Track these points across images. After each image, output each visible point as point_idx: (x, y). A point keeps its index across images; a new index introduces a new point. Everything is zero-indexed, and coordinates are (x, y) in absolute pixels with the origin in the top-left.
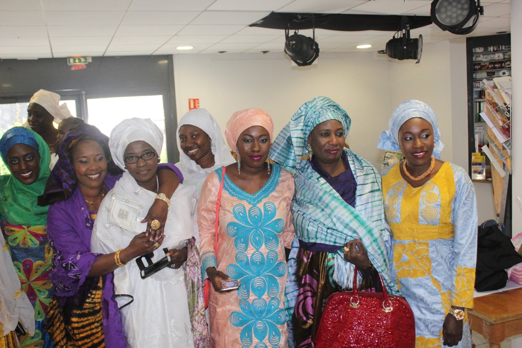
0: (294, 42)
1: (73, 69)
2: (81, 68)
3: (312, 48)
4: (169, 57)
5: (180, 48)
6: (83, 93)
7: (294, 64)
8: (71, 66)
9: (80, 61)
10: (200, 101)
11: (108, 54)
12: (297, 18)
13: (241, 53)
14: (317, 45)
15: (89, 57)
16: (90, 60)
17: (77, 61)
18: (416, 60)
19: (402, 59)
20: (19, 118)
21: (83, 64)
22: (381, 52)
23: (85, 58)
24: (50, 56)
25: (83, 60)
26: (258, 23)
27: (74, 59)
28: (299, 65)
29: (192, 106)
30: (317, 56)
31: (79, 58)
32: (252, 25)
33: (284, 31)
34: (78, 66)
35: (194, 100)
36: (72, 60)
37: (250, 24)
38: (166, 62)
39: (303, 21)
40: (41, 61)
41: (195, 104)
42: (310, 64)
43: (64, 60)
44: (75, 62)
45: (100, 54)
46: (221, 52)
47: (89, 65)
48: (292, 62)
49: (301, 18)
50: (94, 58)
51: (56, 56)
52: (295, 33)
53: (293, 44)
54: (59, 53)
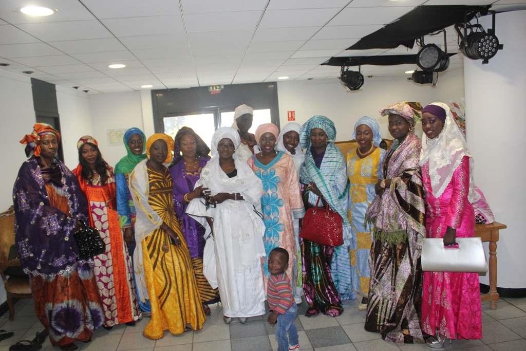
0: (345, 76)
1: (212, 93)
2: (217, 92)
3: (358, 79)
4: (275, 84)
5: (280, 78)
6: (219, 109)
7: (348, 89)
8: (211, 92)
9: (216, 88)
10: (296, 113)
11: (234, 83)
12: (349, 60)
13: (324, 79)
14: (362, 76)
15: (222, 85)
16: (223, 87)
17: (214, 88)
18: (432, 84)
19: (423, 83)
20: (177, 125)
21: (218, 90)
22: (409, 79)
23: (219, 86)
24: (198, 86)
25: (218, 87)
26: (326, 63)
27: (213, 86)
28: (351, 89)
29: (290, 116)
30: (363, 84)
31: (216, 86)
32: (322, 64)
33: (340, 67)
34: (215, 91)
35: (292, 112)
36: (211, 88)
37: (321, 63)
38: (273, 86)
39: (353, 61)
40: (192, 89)
41: (292, 115)
42: (358, 89)
43: (207, 88)
44: (213, 89)
45: (229, 83)
46: (309, 79)
47: (222, 91)
48: (347, 87)
49: (352, 60)
50: (225, 86)
51: (201, 85)
52: (347, 70)
53: (345, 77)
54: (203, 83)
